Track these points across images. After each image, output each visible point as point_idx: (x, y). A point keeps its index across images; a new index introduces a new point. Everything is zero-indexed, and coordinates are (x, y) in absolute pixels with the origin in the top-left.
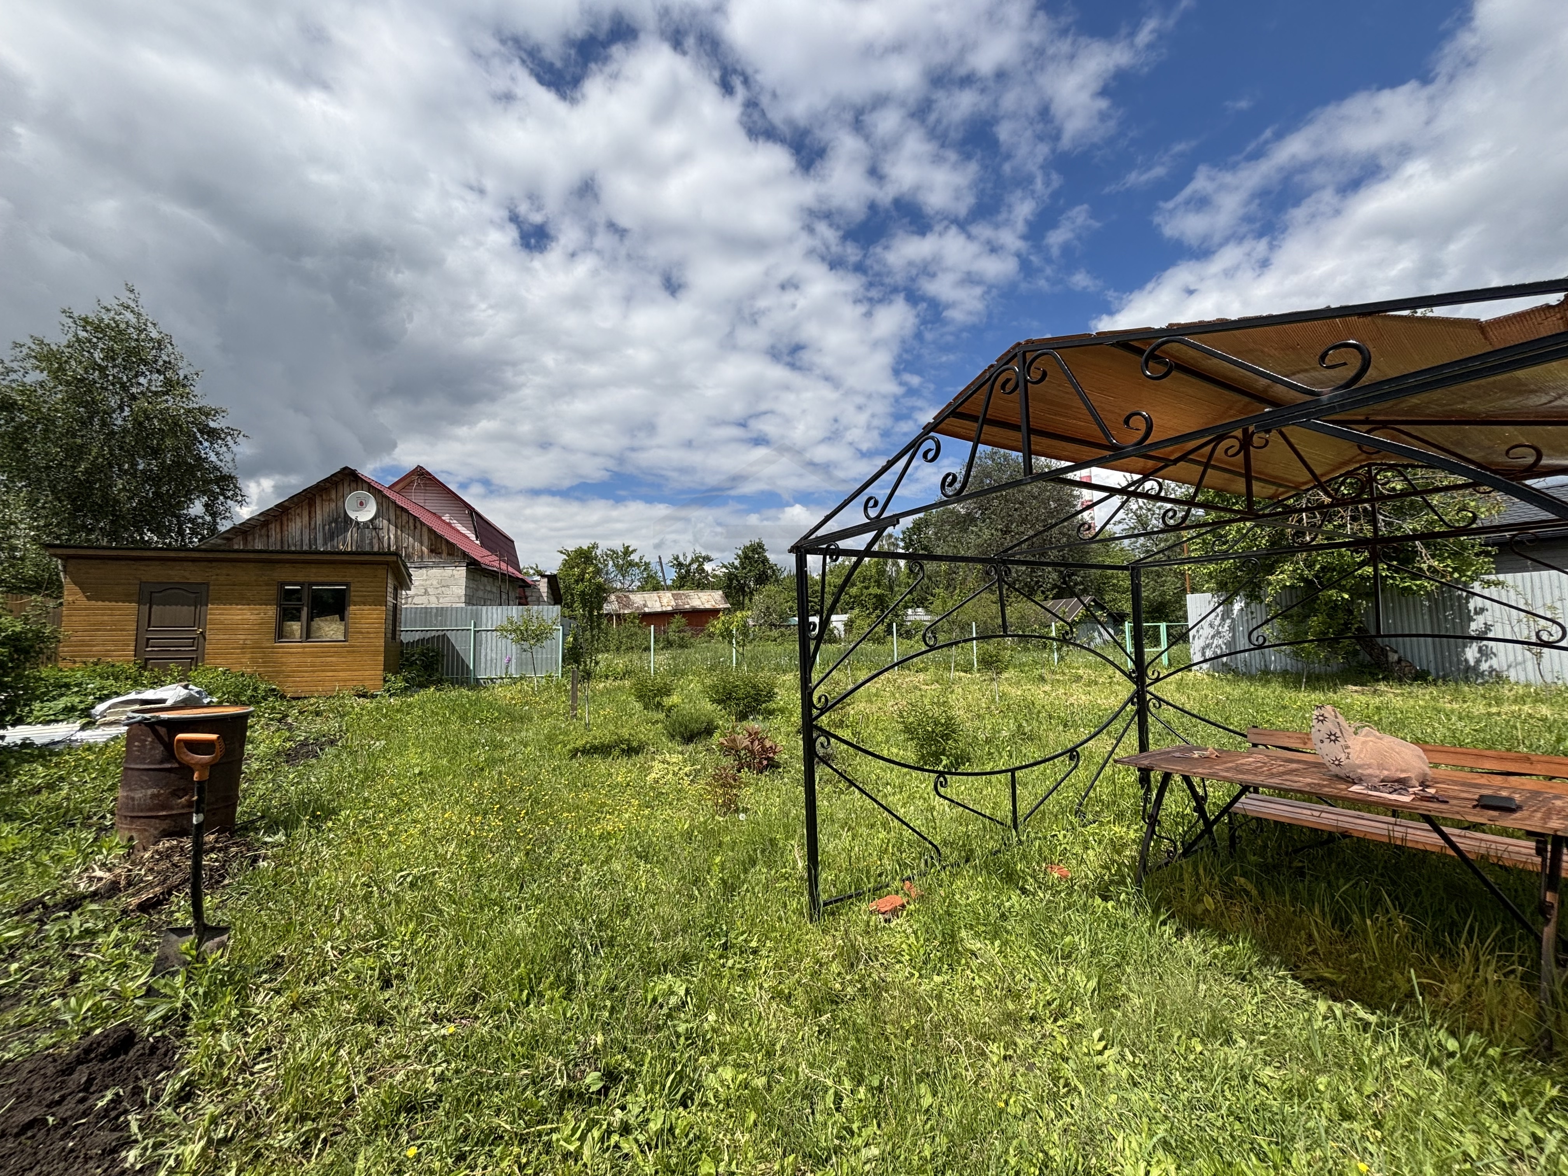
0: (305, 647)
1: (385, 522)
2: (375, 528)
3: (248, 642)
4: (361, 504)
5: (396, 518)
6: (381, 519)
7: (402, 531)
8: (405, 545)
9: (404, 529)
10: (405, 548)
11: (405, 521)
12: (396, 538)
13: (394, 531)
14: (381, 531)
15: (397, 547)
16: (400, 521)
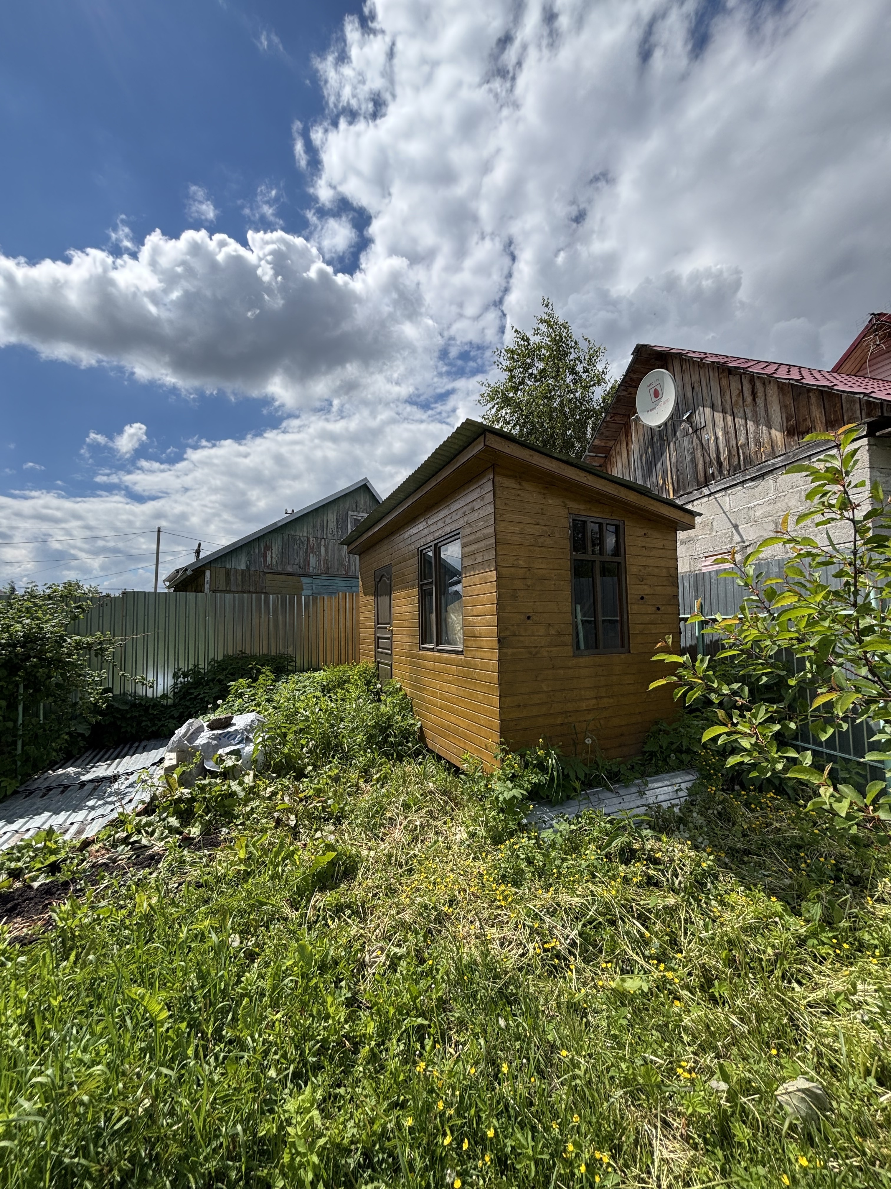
0: (435, 660)
1: (708, 410)
4: (656, 394)
5: (723, 395)
6: (701, 409)
7: (733, 416)
8: (742, 440)
9: (735, 411)
10: (743, 446)
11: (735, 393)
12: (726, 433)
13: (722, 422)
14: (704, 432)
15: (729, 451)
16: (728, 397)
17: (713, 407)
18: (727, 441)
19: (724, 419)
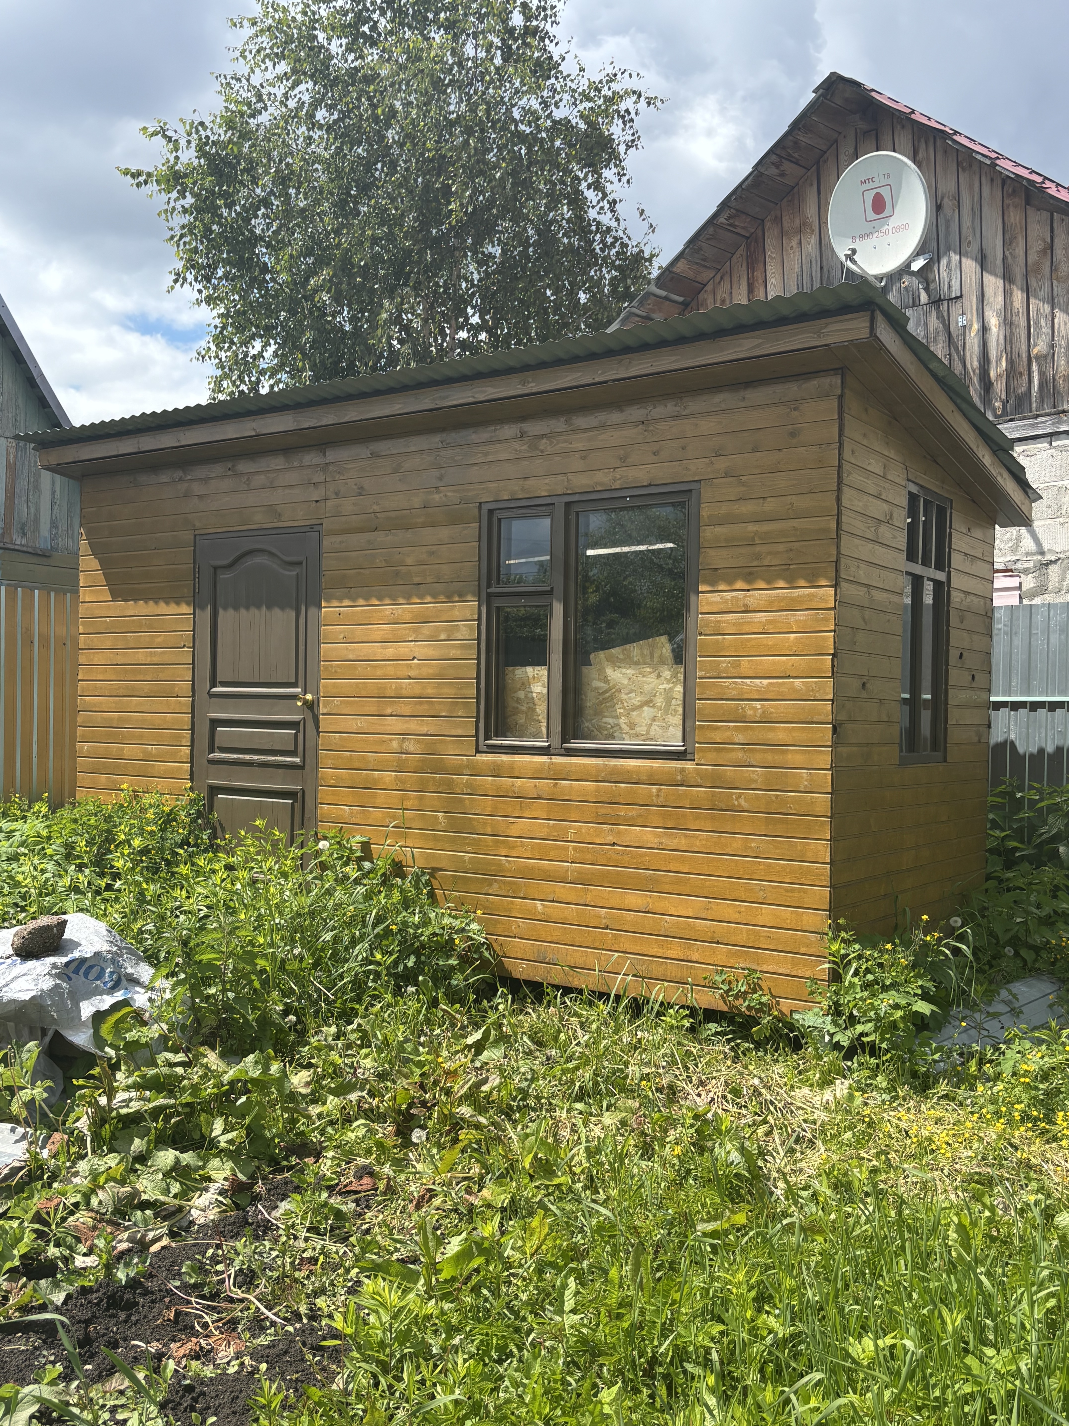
0: (555, 775)
1: (970, 266)
2: (936, 302)
3: (410, 746)
4: (879, 205)
5: (1008, 242)
6: (955, 258)
7: (1028, 292)
8: (1040, 347)
9: (1033, 283)
10: (1041, 358)
11: (1035, 247)
12: (1008, 322)
13: (1000, 299)
14: (955, 309)
15: (1011, 362)
16: (1020, 251)
17: (983, 262)
18: (1009, 340)
19: (1007, 294)
